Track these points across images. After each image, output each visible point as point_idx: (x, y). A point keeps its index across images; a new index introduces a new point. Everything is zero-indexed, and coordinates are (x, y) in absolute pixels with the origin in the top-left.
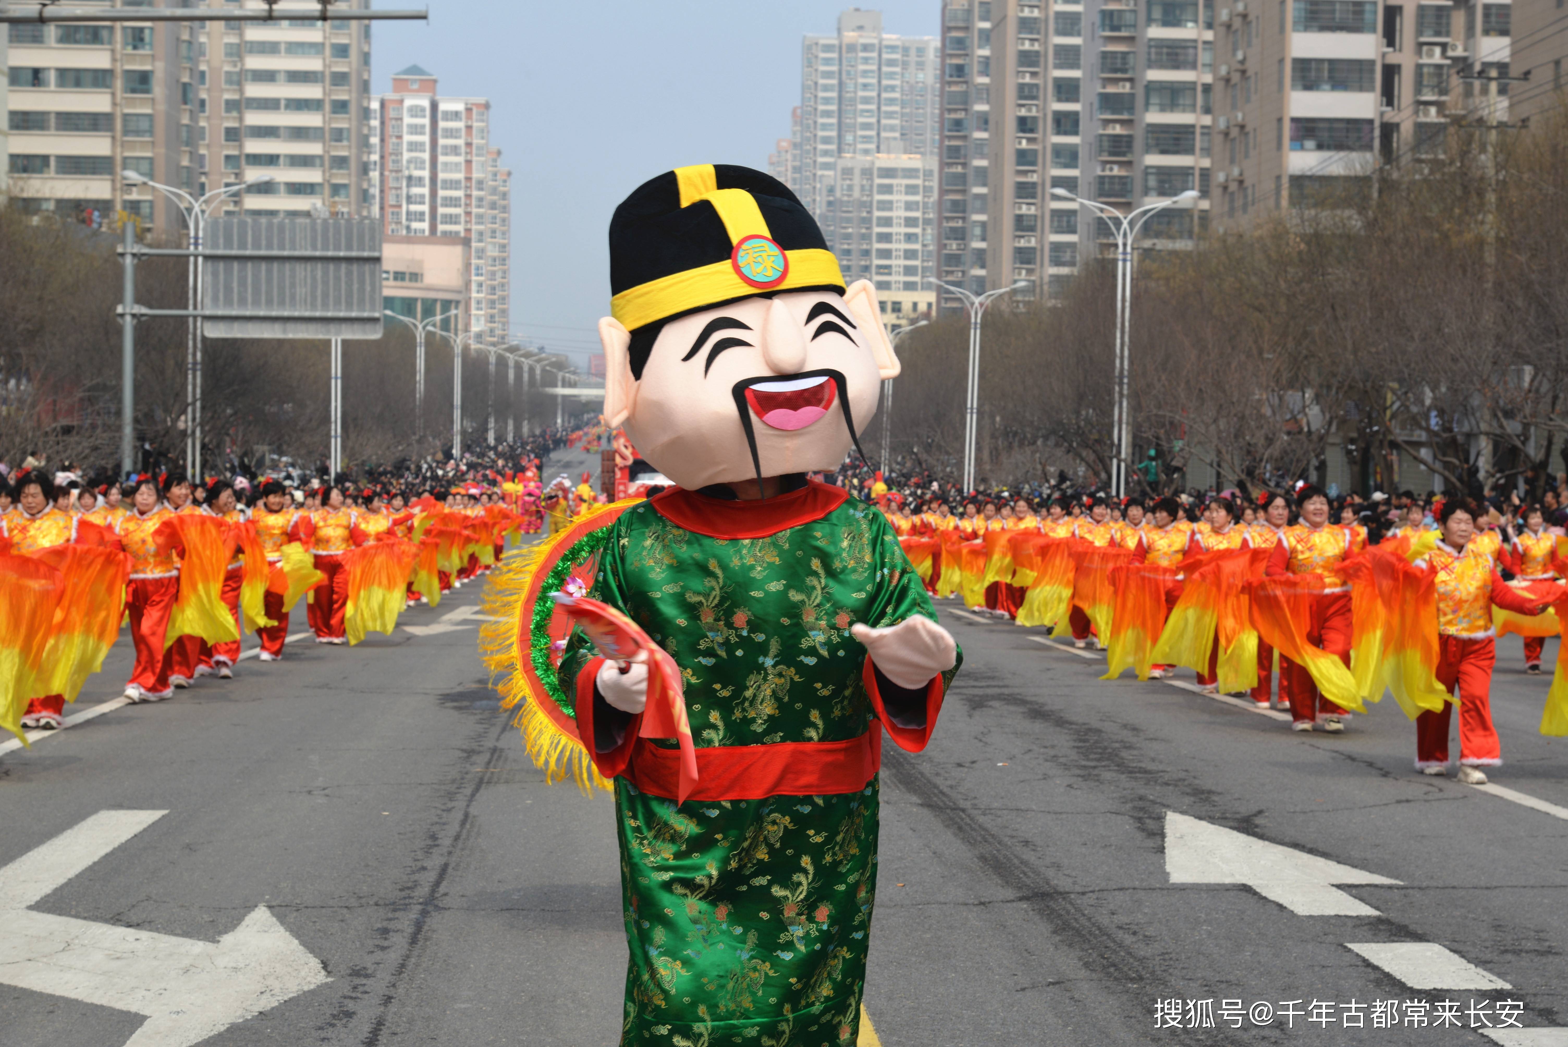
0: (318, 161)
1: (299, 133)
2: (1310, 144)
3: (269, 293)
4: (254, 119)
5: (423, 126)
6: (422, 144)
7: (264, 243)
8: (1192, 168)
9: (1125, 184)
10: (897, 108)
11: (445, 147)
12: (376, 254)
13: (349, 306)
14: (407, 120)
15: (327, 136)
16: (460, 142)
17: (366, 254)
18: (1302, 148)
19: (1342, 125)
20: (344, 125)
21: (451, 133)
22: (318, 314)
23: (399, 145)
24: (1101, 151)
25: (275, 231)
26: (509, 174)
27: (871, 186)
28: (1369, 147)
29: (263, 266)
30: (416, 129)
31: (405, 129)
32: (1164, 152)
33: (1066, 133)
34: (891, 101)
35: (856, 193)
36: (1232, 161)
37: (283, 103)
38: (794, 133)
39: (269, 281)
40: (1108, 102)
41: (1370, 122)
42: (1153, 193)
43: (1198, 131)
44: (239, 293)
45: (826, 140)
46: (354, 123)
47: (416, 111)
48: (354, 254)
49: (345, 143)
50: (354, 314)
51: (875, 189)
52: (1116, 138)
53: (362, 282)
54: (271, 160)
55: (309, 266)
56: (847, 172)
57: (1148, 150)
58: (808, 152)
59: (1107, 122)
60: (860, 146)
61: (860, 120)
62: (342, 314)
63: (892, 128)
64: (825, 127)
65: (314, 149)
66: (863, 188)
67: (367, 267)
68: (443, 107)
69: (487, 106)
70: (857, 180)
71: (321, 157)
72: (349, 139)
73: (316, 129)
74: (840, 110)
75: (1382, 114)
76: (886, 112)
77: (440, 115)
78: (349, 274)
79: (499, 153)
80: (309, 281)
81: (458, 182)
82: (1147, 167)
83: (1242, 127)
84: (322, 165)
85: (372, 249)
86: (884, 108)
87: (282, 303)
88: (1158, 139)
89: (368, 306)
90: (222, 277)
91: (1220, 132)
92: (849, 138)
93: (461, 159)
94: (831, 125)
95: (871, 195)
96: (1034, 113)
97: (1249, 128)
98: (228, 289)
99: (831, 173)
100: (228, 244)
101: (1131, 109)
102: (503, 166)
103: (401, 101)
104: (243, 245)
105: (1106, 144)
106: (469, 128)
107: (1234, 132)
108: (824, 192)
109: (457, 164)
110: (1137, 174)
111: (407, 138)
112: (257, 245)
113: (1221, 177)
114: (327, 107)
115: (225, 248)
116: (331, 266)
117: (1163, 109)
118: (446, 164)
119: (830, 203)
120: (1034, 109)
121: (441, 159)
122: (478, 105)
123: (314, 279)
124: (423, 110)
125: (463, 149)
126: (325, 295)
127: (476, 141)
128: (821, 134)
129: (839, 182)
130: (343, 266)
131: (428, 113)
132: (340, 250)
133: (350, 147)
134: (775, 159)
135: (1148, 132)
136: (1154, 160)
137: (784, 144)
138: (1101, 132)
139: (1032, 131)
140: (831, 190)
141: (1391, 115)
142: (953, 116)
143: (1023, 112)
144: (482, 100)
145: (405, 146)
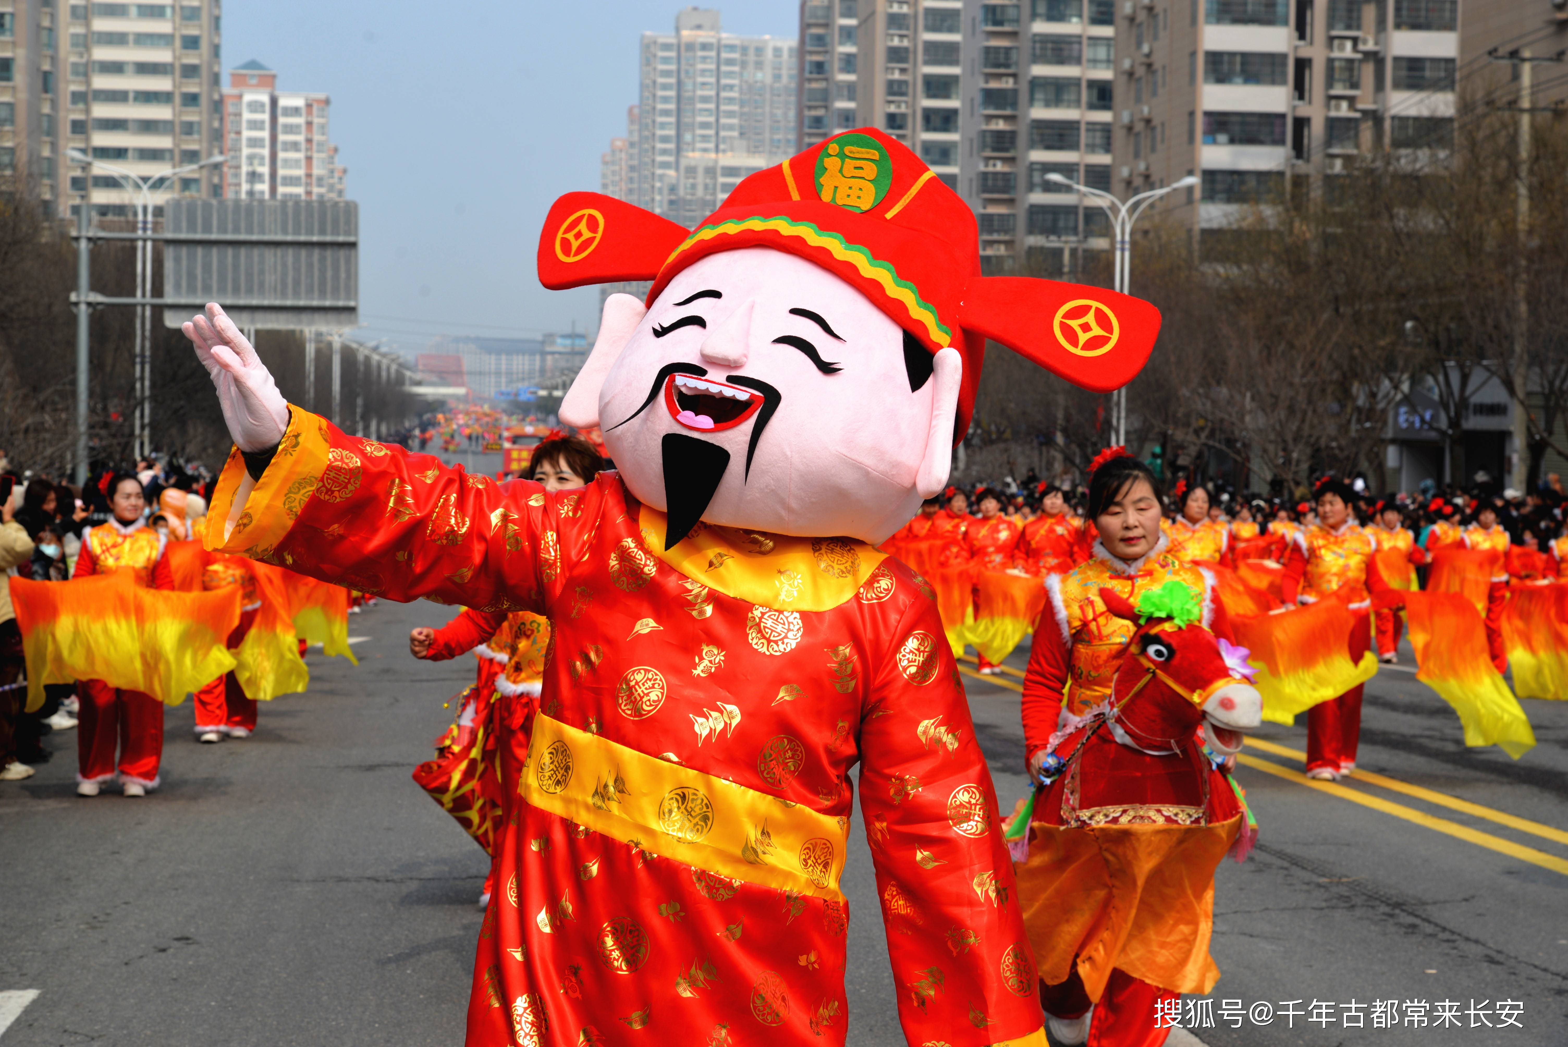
0: (167, 155)
1: (148, 126)
2: (1222, 138)
3: (236, 281)
4: (101, 111)
5: (263, 122)
6: (262, 140)
7: (230, 226)
8: (1077, 164)
9: (1008, 180)
10: (735, 108)
11: (285, 143)
12: (352, 239)
13: (323, 294)
14: (247, 115)
15: (177, 129)
16: (300, 138)
17: (341, 239)
18: (1215, 142)
19: (1255, 119)
20: (194, 118)
21: (290, 129)
22: (289, 303)
23: (239, 140)
24: (984, 146)
25: (243, 214)
26: (345, 171)
27: (715, 185)
28: (1281, 142)
29: (230, 251)
30: (255, 125)
31: (244, 125)
32: (1049, 147)
33: (935, 129)
34: (731, 100)
35: (700, 192)
36: (1137, 155)
37: (131, 96)
38: (631, 132)
39: (236, 267)
40: (991, 97)
41: (1283, 116)
42: (1038, 189)
43: (1083, 127)
44: (204, 280)
45: (665, 139)
46: (205, 117)
47: (255, 107)
48: (328, 238)
49: (196, 137)
50: (328, 303)
51: (719, 187)
52: (999, 134)
53: (336, 269)
54: (119, 153)
55: (279, 251)
56: (691, 171)
57: (1032, 145)
58: (646, 151)
59: (989, 118)
60: (699, 145)
61: (699, 119)
62: (315, 303)
63: (731, 128)
64: (663, 126)
65: (163, 142)
66: (706, 187)
67: (342, 253)
68: (283, 102)
69: (327, 102)
70: (700, 179)
71: (171, 151)
72: (200, 133)
73: (165, 122)
74: (679, 110)
75: (1294, 108)
76: (725, 112)
77: (279, 111)
78: (322, 260)
79: (336, 150)
80: (279, 268)
81: (298, 179)
82: (1032, 163)
83: (1148, 121)
84: (172, 159)
85: (348, 233)
86: (723, 108)
87: (250, 291)
88: (1042, 135)
89: (342, 293)
90: (184, 263)
91: (1123, 127)
92: (688, 137)
93: (301, 155)
94: (670, 123)
95: (714, 193)
96: (903, 109)
97: (1156, 122)
98: (191, 276)
99: (672, 173)
100: (192, 228)
101: (1014, 105)
102: (339, 163)
103: (240, 97)
104: (207, 229)
105: (989, 140)
106: (309, 124)
107: (1139, 127)
108: (666, 191)
109: (297, 161)
110: (1021, 170)
111: (246, 134)
112: (223, 229)
113: (1125, 172)
114: (177, 99)
115: (188, 231)
116: (303, 252)
117: (1048, 104)
118: (286, 161)
119: (671, 202)
120: (903, 106)
121: (281, 155)
122: (318, 101)
123: (284, 265)
124: (262, 105)
125: (303, 146)
126: (297, 283)
127: (317, 137)
128: (659, 132)
129: (682, 181)
130: (316, 252)
131: (268, 108)
132: (312, 234)
133: (200, 141)
134: (608, 158)
135: (1033, 127)
136: (1039, 155)
137: (619, 144)
138: (984, 127)
139: (900, 127)
140: (673, 189)
141: (1303, 110)
142: (814, 113)
143: (892, 109)
144: (322, 96)
145: (244, 142)
